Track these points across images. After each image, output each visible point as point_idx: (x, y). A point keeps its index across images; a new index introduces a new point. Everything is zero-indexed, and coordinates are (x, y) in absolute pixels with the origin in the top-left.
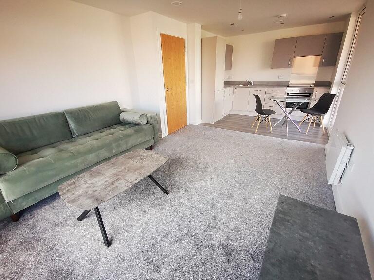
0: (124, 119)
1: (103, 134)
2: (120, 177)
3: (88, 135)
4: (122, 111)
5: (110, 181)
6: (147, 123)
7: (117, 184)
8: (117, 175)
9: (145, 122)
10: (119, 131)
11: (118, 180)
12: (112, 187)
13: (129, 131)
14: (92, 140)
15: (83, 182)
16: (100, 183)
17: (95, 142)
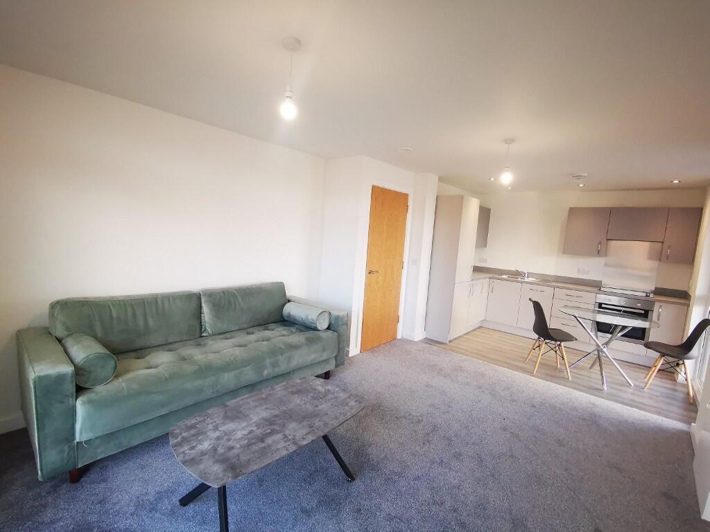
0: (289, 315)
1: (252, 337)
2: (275, 427)
3: (228, 335)
4: (289, 301)
5: (258, 432)
6: (328, 328)
7: (269, 441)
8: (270, 422)
9: (326, 326)
10: (279, 335)
11: (272, 433)
12: (261, 445)
13: (297, 338)
14: (232, 347)
15: (210, 427)
16: (239, 434)
17: (237, 351)
